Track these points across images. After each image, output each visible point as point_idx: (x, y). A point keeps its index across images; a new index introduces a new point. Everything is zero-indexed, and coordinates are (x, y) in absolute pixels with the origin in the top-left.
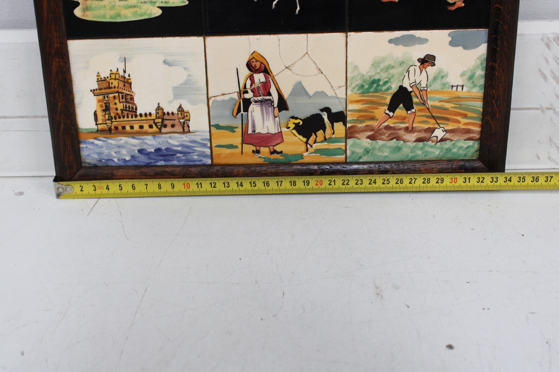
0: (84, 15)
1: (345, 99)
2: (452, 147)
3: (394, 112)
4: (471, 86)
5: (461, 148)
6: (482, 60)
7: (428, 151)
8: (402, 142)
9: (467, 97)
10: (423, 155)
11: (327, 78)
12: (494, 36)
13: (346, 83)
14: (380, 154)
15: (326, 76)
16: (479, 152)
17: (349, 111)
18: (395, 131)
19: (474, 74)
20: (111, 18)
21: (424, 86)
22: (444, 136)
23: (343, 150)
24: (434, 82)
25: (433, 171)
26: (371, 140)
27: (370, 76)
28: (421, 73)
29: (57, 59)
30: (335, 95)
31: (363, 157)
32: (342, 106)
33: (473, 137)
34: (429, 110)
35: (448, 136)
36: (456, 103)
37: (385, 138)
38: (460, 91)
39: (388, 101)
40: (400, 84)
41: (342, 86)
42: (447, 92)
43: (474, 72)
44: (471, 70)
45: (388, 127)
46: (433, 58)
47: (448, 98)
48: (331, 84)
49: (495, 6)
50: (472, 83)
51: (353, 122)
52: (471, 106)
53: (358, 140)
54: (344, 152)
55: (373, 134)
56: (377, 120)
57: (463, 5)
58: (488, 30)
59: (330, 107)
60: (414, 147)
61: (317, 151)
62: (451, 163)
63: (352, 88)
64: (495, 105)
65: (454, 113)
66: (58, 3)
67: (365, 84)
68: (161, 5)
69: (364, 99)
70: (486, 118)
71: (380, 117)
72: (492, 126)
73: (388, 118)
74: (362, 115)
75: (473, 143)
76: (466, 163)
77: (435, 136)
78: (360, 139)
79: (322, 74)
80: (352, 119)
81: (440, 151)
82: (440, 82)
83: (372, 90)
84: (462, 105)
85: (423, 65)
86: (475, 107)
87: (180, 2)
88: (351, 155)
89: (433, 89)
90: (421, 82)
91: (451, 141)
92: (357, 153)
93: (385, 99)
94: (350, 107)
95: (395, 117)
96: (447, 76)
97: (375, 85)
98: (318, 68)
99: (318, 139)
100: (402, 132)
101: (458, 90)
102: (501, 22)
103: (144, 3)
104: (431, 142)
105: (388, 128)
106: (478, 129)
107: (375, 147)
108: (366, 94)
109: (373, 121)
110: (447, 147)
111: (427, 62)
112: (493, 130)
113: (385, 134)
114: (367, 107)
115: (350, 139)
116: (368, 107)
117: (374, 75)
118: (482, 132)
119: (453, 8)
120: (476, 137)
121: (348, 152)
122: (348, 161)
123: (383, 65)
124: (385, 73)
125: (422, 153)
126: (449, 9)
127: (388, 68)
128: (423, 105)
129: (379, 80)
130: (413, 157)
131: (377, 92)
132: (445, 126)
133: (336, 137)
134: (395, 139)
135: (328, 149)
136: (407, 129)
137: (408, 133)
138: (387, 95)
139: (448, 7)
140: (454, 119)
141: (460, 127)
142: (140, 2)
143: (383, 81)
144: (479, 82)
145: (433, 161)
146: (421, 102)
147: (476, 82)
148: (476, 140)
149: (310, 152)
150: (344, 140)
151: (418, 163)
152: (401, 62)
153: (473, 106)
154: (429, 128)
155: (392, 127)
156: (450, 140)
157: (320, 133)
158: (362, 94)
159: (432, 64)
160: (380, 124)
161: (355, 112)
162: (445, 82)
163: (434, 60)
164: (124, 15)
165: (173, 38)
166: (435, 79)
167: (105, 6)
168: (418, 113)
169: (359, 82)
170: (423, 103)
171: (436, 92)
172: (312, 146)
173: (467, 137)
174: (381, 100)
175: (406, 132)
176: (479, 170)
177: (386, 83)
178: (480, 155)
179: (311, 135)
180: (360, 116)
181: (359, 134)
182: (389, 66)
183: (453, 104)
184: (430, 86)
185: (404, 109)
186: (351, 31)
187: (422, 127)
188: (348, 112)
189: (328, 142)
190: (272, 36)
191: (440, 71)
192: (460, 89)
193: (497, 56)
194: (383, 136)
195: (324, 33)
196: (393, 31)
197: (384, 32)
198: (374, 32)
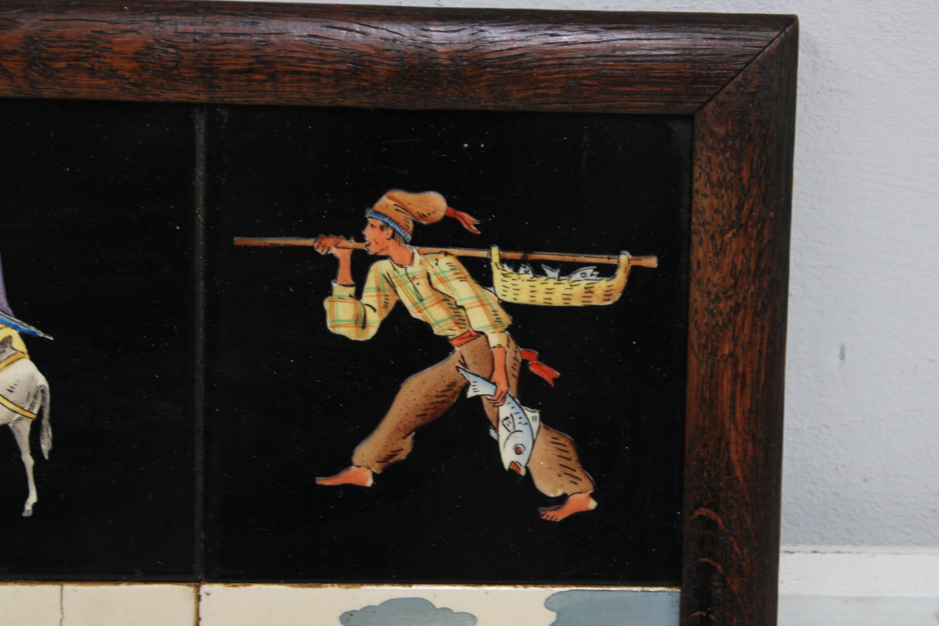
12: (698, 613)
49: (697, 513)
57: (592, 504)
58: (679, 590)
102: (719, 568)
119: (558, 515)
126: (544, 517)
139: (541, 510)
186: (212, 580)
195: (119, 584)
196: (356, 584)
197: (326, 587)
198: (290, 586)
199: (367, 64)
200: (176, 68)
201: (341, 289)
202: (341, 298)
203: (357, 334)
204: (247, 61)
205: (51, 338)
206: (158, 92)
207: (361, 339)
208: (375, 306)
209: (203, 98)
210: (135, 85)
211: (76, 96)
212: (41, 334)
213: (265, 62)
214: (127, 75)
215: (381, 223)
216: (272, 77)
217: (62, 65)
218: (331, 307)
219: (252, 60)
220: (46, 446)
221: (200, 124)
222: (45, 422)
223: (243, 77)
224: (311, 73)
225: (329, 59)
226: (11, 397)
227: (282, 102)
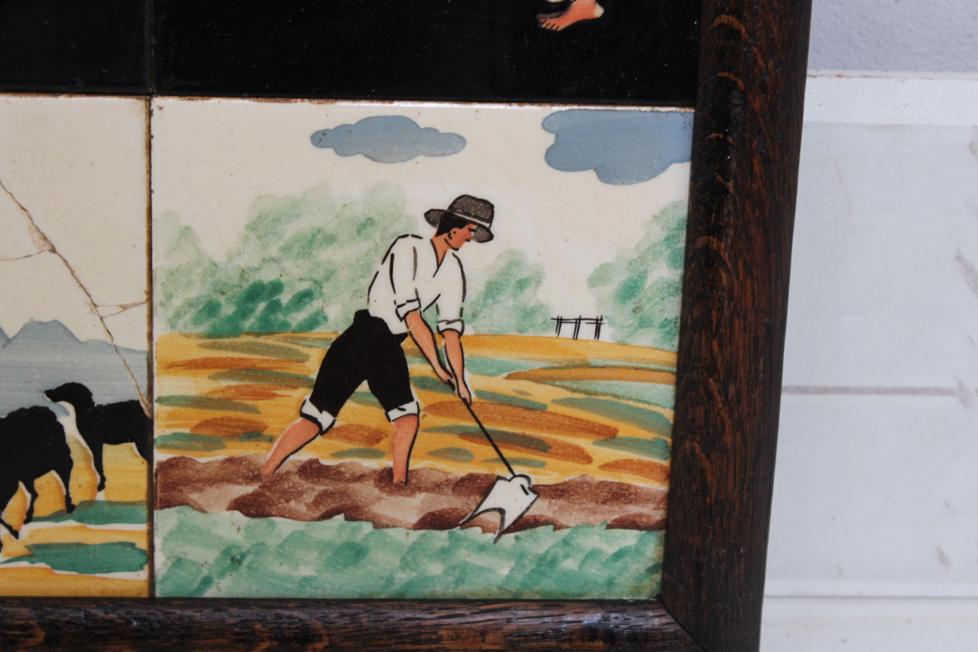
1: (145, 357)
2: (560, 552)
3: (335, 412)
4: (630, 322)
5: (592, 555)
6: (673, 225)
7: (466, 563)
8: (367, 527)
9: (617, 363)
10: (450, 579)
11: (72, 272)
12: (713, 135)
13: (150, 293)
14: (284, 569)
15: (71, 263)
16: (663, 574)
17: (161, 400)
18: (341, 486)
19: (643, 276)
21: (451, 319)
22: (528, 509)
23: (142, 551)
24: (490, 301)
25: (483, 641)
26: (248, 514)
27: (243, 271)
28: (439, 265)
30: (105, 337)
31: (216, 580)
32: (133, 383)
33: (640, 515)
34: (472, 408)
35: (543, 508)
36: (575, 386)
37: (302, 508)
38: (588, 341)
39: (312, 368)
40: (361, 305)
41: (134, 305)
42: (537, 343)
43: (642, 269)
44: (630, 263)
45: (314, 466)
46: (487, 209)
47: (544, 365)
48: (89, 295)
49: (717, 21)
50: (634, 311)
51: (176, 443)
52: (630, 399)
53: (196, 512)
54: (143, 559)
55: (255, 495)
56: (271, 440)
57: (599, 11)
58: (693, 111)
59: (85, 383)
60: (413, 548)
61: (37, 552)
62: (555, 613)
63: (170, 313)
64: (718, 398)
65: (566, 422)
67: (222, 300)
69: (220, 359)
70: (687, 444)
71: (283, 429)
72: (709, 479)
73: (313, 434)
74: (213, 419)
75: (641, 540)
76: (613, 615)
77: (494, 509)
78: (204, 512)
79: (54, 255)
80: (175, 434)
81: (512, 564)
82: (510, 303)
83: (249, 323)
84: (596, 394)
85: (445, 236)
86: (644, 402)
88: (169, 570)
89: (484, 330)
90: (438, 301)
91: (557, 527)
92: (193, 563)
93: (302, 362)
94: (165, 386)
95: (338, 429)
96: (539, 283)
97: (262, 306)
98: (38, 230)
99: (41, 508)
100: (367, 491)
101: (581, 335)
102: (740, 83)
104: (479, 529)
105: (312, 470)
106: (659, 487)
107: (263, 544)
108: (228, 337)
109: (253, 444)
110: (541, 551)
111: (461, 227)
112: (714, 492)
113: (301, 493)
114: (229, 387)
115: (166, 510)
116: (237, 388)
117: (256, 266)
118: (671, 500)
119: (559, 23)
120: (648, 517)
121: (160, 559)
122: (158, 594)
123: (290, 231)
124: (300, 261)
125: (446, 573)
126: (544, 26)
127: (311, 242)
128: (448, 387)
129: (277, 287)
130: (410, 584)
131: (270, 333)
132: (533, 473)
133: (113, 498)
134: (340, 518)
135: (79, 545)
136: (385, 478)
137: (391, 492)
138: (310, 347)
139: (541, 17)
140: (566, 446)
141: (588, 479)
143: (295, 293)
144: (659, 307)
145: (486, 602)
146: (440, 378)
147: (647, 307)
148: (649, 528)
149: (8, 554)
150: (144, 512)
151: (429, 609)
152: (363, 221)
153: (639, 401)
154: (472, 478)
155: (328, 467)
156: (551, 527)
157: (48, 482)
158: (209, 336)
159: (482, 233)
160: (283, 457)
161: (186, 406)
162: (532, 304)
163: (490, 220)
166: (493, 289)
168: (429, 420)
169: (198, 291)
170: (449, 383)
171: (498, 339)
172: (15, 534)
173: (616, 516)
174: (286, 365)
175: (381, 489)
176: (661, 644)
177: (303, 298)
178: (664, 584)
179: (14, 490)
180: (206, 424)
181: (201, 490)
182: (314, 236)
183: (563, 387)
184: (474, 315)
185: (375, 400)
186: (165, 92)
187: (446, 473)
188: (156, 405)
189: (80, 520)
191: (513, 262)
192: (587, 331)
193: (726, 212)
194: (293, 504)
195: (59, 95)
196: (329, 100)
197: (296, 102)
198: (254, 101)
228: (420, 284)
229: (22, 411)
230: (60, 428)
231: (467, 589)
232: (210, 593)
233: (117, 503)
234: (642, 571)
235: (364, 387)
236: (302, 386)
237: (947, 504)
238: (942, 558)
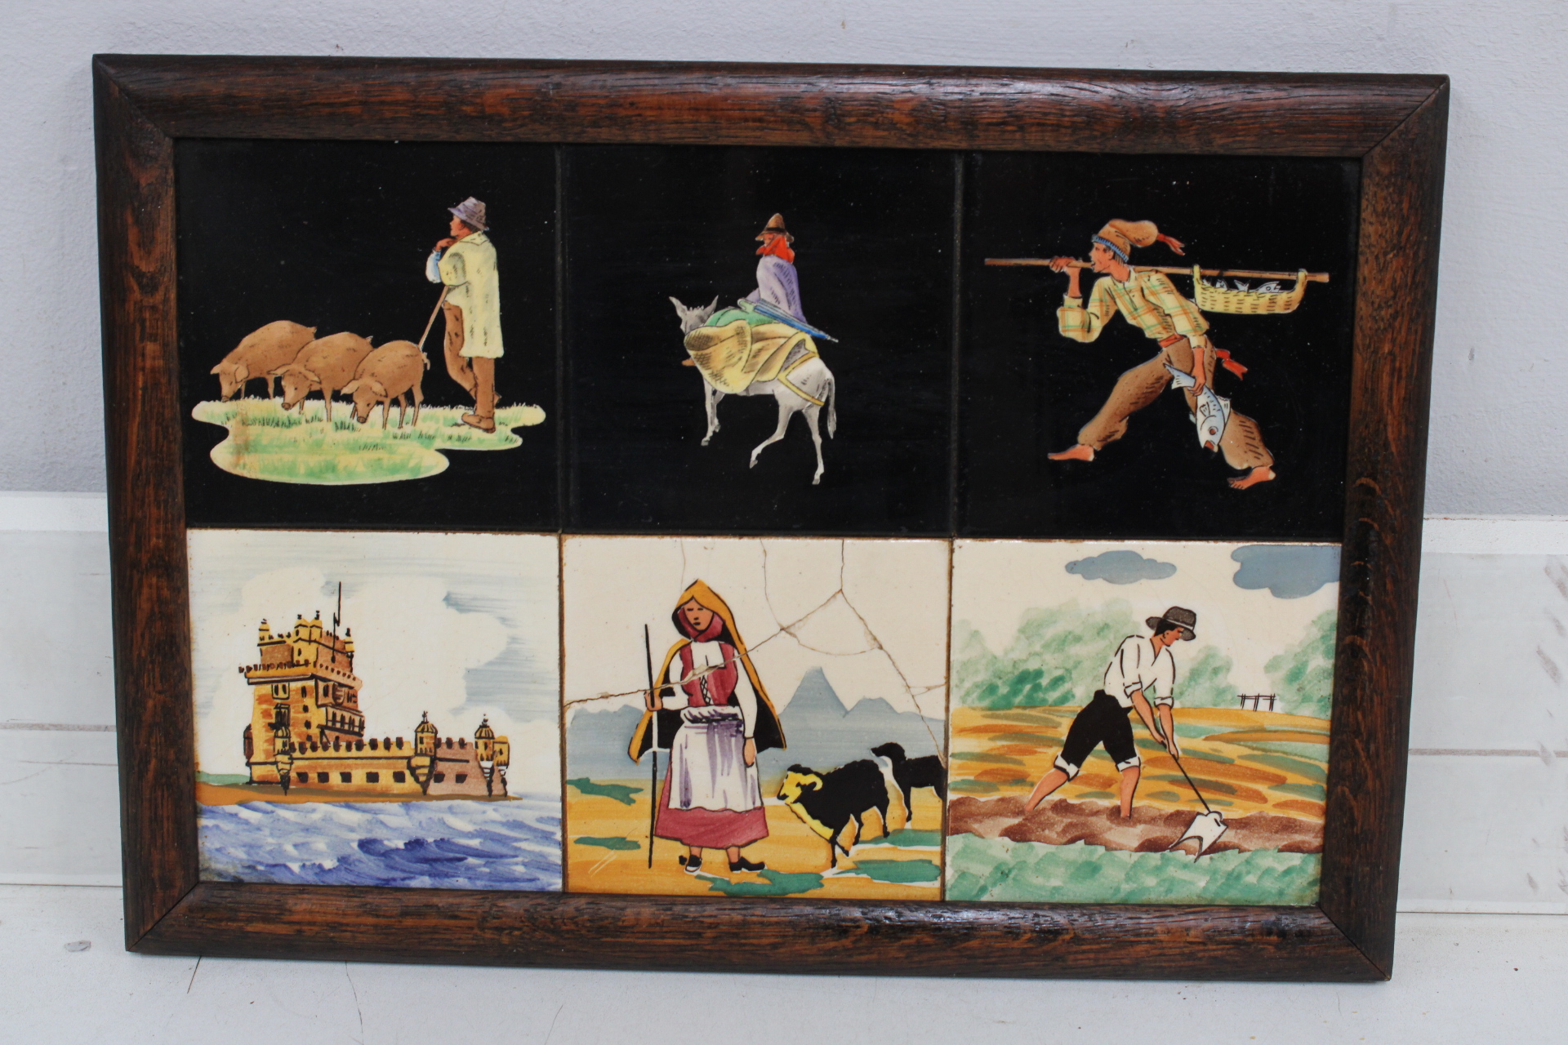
0: (236, 465)
1: (942, 724)
2: (1244, 869)
3: (1079, 764)
4: (1295, 698)
5: (1268, 871)
6: (1327, 627)
7: (1174, 878)
8: (1101, 850)
9: (1285, 728)
10: (1162, 889)
11: (893, 663)
12: (1357, 563)
13: (948, 678)
14: (1040, 881)
15: (893, 657)
16: (1321, 886)
17: (953, 755)
18: (1082, 819)
19: (1305, 664)
20: (311, 474)
21: (1164, 696)
22: (1220, 837)
23: (936, 866)
24: (1193, 683)
25: (1188, 935)
26: (1014, 840)
27: (1015, 662)
28: (1156, 657)
29: (154, 580)
30: (915, 710)
31: (990, 889)
32: (934, 743)
33: (1304, 842)
34: (1179, 761)
35: (1230, 836)
36: (1255, 745)
37: (1054, 835)
38: (1264, 712)
39: (1063, 732)
40: (1099, 687)
41: (936, 687)
42: (1227, 714)
43: (1304, 659)
44: (1295, 655)
45: (1063, 804)
46: (1190, 617)
47: (1232, 730)
48: (904, 679)
49: (1358, 482)
50: (1298, 690)
51: (964, 786)
52: (1296, 755)
53: (977, 838)
54: (938, 872)
55: (1020, 825)
56: (1032, 785)
57: (1272, 476)
58: (1341, 545)
59: (900, 743)
60: (1135, 866)
61: (861, 866)
62: (1241, 914)
63: (962, 692)
64: (1362, 754)
65: (1249, 772)
66: (170, 430)
67: (999, 683)
68: (449, 446)
69: (996, 726)
70: (1339, 788)
71: (1040, 777)
72: (1356, 814)
73: (1063, 781)
74: (991, 770)
75: (1303, 861)
76: (1283, 917)
77: (1195, 837)
78: (982, 837)
79: (882, 651)
80: (963, 780)
81: (1208, 878)
82: (1207, 685)
83: (1018, 700)
84: (1270, 751)
85: (1161, 636)
86: (1306, 757)
87: (500, 440)
88: (956, 880)
89: (1188, 704)
90: (1155, 684)
91: (1241, 851)
92: (973, 875)
93: (1055, 727)
94: (958, 745)
95: (1081, 777)
96: (1228, 670)
97: (1028, 687)
98: (871, 634)
99: (866, 834)
100: (1101, 822)
101: (1259, 708)
102: (1376, 526)
103: (401, 437)
104: (1183, 852)
105: (1062, 807)
106: (1318, 821)
107: (1025, 862)
108: (1003, 709)
109: (1019, 788)
110: (1230, 868)
111: (1172, 629)
112: (1360, 824)
113: (1053, 824)
114: (1003, 746)
115: (955, 836)
116: (1008, 747)
117: (1025, 658)
118: (1327, 830)
119: (1244, 484)
120: (1309, 843)
121: (949, 872)
122: (948, 898)
123: (1049, 633)
124: (1056, 655)
125: (1159, 884)
126: (1232, 486)
127: (1064, 641)
128: (1162, 746)
129: (1039, 674)
130: (1132, 893)
131: (1033, 707)
132: (1223, 810)
133: (917, 827)
134: (1082, 841)
135: (892, 861)
136: (1115, 813)
137: (1119, 824)
138: (1062, 717)
139: (1230, 480)
140: (1248, 790)
141: (1264, 814)
142: (391, 436)
143: (1052, 677)
144: (1317, 687)
145: (1190, 906)
146: (1156, 740)
147: (1308, 688)
148: (1310, 852)
149: (841, 868)
150: (939, 838)
151: (1147, 911)
152: (1101, 625)
153: (1302, 756)
154: (1178, 813)
155: (1073, 805)
156: (1237, 850)
157: (871, 815)
158: (990, 709)
159: (1187, 634)
160: (1040, 797)
161: (972, 760)
162: (1223, 685)
163: (1193, 625)
164: (345, 467)
165: (475, 535)
166: (1195, 675)
167: (295, 441)
168: (1147, 770)
169: (983, 676)
170: (1163, 743)
171: (1198, 711)
172: (846, 853)
173: (1285, 843)
174: (1044, 730)
175: (1112, 821)
176: (1320, 939)
177: (1057, 681)
178: (1321, 894)
179: (846, 820)
180: (985, 773)
181: (981, 822)
182: (1066, 637)
183: (1246, 746)
184: (1181, 694)
185: (1108, 755)
186: (963, 536)
187: (1159, 810)
188: (950, 759)
189: (893, 843)
190: (746, 541)
191: (1210, 654)
192: (1264, 705)
193: (1366, 618)
194: (1047, 832)
195: (889, 539)
196: (1079, 540)
197: (1055, 542)
198: (1025, 541)
199: (1099, 117)
200: (944, 121)
201: (1071, 301)
202: (1070, 308)
203: (1084, 337)
204: (1000, 115)
205: (837, 341)
206: (928, 140)
207: (1087, 341)
208: (1099, 314)
209: (964, 145)
210: (910, 135)
211: (862, 145)
212: (829, 338)
213: (1016, 116)
214: (904, 127)
215: (1104, 246)
216: (1021, 128)
217: (853, 120)
218: (1063, 315)
219: (1006, 115)
220: (831, 428)
221: (959, 167)
222: (831, 408)
223: (998, 128)
224: (1052, 125)
225: (1068, 113)
226: (804, 388)
227: (1027, 148)
228: (1142, 671)
229: (854, 763)
230: (881, 776)
231: (1174, 897)
232: (985, 898)
233: (920, 831)
234: (1305, 884)
235: (1100, 746)
236: (1056, 745)
237: (1534, 840)
238: (1531, 882)
